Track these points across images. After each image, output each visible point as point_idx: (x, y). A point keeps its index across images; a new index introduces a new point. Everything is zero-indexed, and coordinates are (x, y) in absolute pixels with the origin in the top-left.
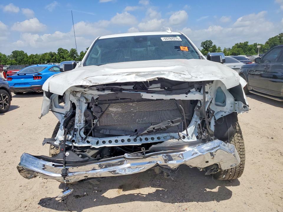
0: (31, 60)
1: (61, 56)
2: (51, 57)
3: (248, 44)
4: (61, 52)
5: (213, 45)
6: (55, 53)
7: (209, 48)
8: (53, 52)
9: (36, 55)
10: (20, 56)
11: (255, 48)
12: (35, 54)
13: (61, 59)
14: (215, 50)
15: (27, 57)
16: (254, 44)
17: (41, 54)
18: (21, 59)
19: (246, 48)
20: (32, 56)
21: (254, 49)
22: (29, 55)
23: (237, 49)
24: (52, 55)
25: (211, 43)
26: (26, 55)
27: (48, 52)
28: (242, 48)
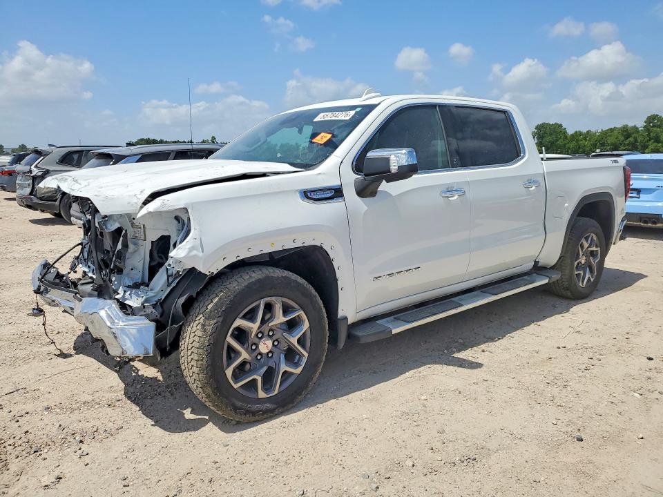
0: (572, 145)
1: (652, 135)
2: (622, 138)
4: (653, 126)
6: (638, 128)
8: (631, 124)
9: (588, 132)
10: (551, 134)
12: (584, 131)
13: (650, 143)
15: (566, 138)
17: (600, 131)
18: (552, 143)
20: (577, 136)
22: (570, 131)
24: (626, 132)
26: (565, 132)
27: (619, 125)
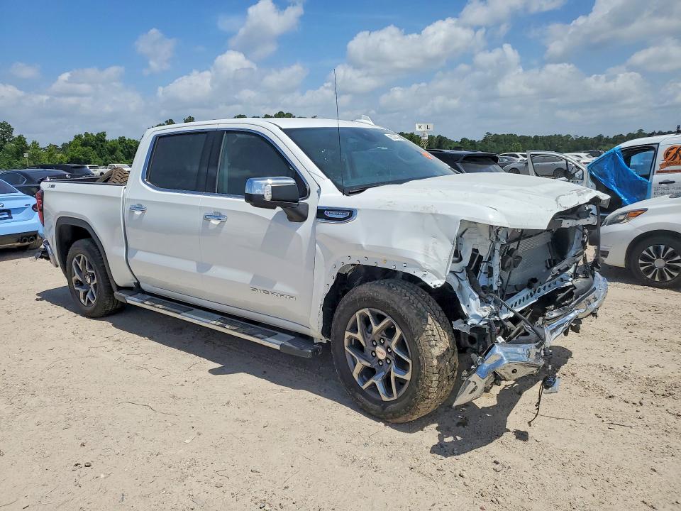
3: (107, 138)
5: (15, 134)
7: (5, 142)
11: (122, 148)
14: (22, 149)
16: (120, 138)
19: (102, 146)
21: (122, 151)
23: (80, 147)
25: (10, 129)
28: (94, 147)
